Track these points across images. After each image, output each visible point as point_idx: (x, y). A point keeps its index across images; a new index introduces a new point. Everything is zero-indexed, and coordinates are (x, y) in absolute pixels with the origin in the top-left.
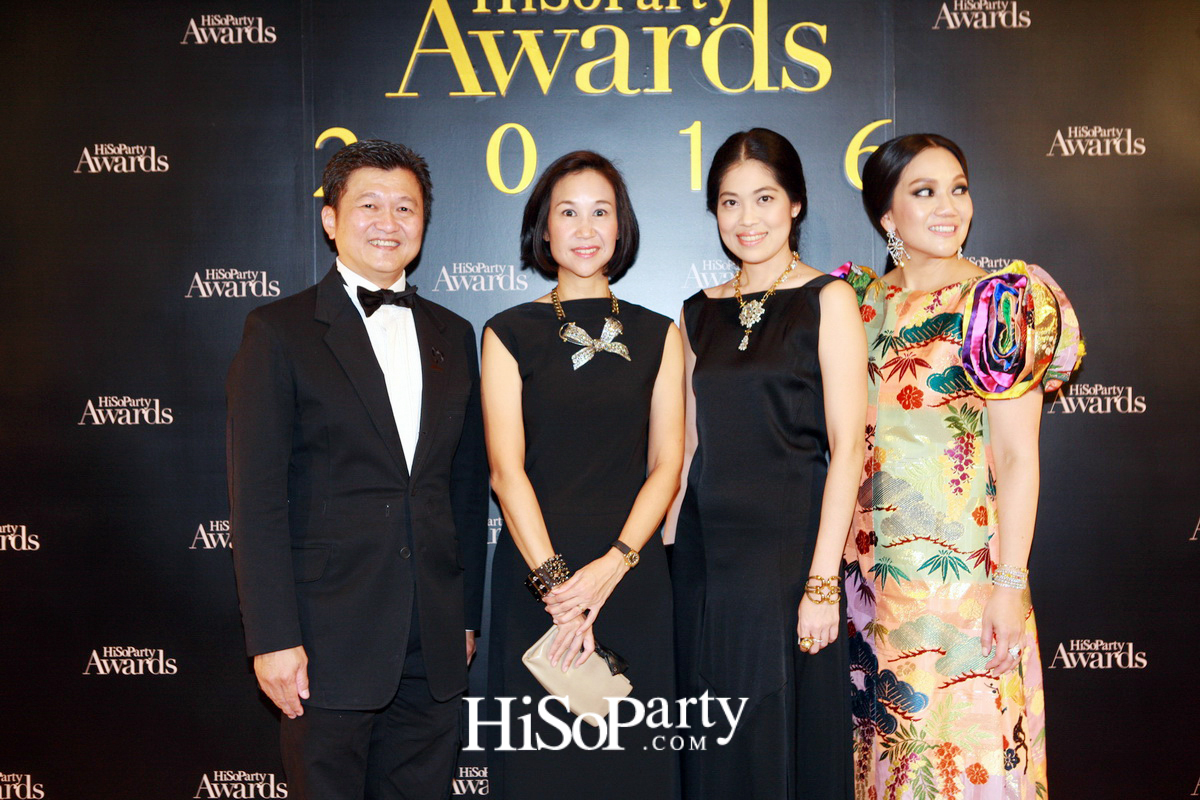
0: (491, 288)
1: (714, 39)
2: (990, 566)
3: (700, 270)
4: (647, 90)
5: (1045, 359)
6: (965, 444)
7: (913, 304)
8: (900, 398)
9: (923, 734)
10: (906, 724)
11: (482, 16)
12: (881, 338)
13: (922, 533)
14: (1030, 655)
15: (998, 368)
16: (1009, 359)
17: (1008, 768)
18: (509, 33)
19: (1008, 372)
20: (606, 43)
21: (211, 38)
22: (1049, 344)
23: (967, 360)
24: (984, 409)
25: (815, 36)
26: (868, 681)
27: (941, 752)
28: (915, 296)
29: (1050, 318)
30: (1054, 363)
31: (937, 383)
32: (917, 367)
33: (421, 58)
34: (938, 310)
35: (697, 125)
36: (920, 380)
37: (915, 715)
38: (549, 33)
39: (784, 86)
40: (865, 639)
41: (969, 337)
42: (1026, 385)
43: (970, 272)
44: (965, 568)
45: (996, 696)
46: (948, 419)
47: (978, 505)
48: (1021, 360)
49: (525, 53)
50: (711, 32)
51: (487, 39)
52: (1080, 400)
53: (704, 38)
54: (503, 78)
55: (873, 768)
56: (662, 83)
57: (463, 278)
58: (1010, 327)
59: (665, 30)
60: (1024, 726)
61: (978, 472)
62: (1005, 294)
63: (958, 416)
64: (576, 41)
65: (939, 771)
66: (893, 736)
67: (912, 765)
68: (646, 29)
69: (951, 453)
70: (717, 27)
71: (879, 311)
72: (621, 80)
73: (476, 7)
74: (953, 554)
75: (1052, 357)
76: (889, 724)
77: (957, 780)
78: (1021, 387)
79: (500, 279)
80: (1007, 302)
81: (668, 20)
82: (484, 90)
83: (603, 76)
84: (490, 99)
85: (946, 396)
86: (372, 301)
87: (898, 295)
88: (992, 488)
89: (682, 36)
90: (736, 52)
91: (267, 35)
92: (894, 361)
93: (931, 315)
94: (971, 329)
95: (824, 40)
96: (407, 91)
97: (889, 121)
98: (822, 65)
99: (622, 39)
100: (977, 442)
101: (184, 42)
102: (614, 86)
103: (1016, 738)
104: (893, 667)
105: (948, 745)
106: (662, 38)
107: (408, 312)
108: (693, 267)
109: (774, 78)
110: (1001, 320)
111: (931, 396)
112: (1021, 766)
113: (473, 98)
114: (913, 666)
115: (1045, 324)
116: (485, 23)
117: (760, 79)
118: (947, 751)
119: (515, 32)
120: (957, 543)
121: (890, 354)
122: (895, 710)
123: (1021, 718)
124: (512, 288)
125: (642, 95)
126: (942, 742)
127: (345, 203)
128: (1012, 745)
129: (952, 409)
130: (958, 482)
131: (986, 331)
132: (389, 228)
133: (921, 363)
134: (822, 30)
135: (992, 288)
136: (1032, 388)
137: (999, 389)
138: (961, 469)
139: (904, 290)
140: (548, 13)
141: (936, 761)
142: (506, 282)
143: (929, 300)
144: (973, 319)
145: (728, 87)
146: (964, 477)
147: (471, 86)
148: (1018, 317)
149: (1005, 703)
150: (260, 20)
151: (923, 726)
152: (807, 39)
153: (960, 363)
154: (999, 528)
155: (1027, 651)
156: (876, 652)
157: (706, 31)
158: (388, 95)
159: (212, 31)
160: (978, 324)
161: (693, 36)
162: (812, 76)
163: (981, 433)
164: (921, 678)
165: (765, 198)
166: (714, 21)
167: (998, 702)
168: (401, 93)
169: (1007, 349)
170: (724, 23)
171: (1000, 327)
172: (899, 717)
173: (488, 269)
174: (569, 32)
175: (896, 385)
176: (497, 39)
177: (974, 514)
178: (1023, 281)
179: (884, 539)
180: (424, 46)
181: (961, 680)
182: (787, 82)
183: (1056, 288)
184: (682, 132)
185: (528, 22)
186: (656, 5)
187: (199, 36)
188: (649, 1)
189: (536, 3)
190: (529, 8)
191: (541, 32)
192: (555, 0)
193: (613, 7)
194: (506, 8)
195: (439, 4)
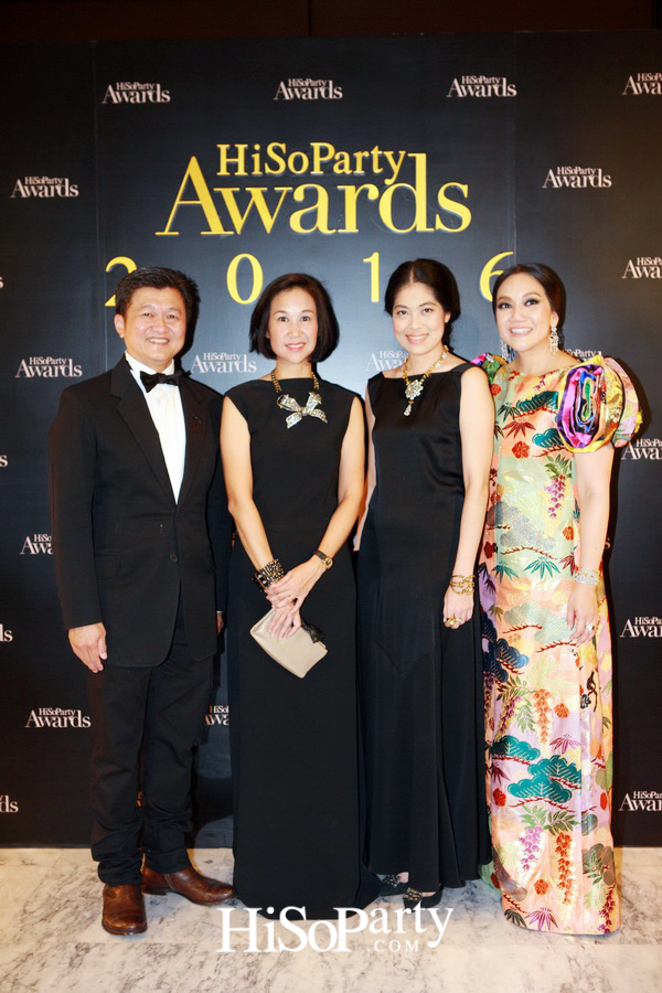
0: (231, 371)
1: (388, 195)
2: (574, 568)
3: (378, 358)
4: (340, 231)
5: (614, 425)
6: (559, 482)
7: (526, 384)
8: (514, 450)
9: (525, 683)
10: (514, 676)
11: (224, 177)
12: (503, 408)
13: (527, 545)
14: (602, 630)
15: (581, 430)
16: (588, 425)
17: (582, 707)
18: (243, 190)
19: (588, 434)
20: (311, 197)
21: (32, 194)
22: (616, 415)
23: (560, 424)
24: (572, 459)
25: (460, 192)
26: (490, 646)
27: (537, 696)
28: (528, 378)
29: (617, 396)
30: (620, 428)
31: (539, 440)
32: (526, 429)
33: (180, 207)
34: (543, 389)
35: (376, 256)
36: (528, 438)
37: (520, 670)
38: (271, 190)
39: (437, 228)
40: (489, 617)
41: (562, 408)
42: (600, 443)
43: (566, 363)
44: (556, 569)
45: (576, 658)
46: (547, 466)
47: (567, 526)
48: (596, 426)
50: (385, 190)
51: (228, 194)
52: (644, 450)
53: (381, 194)
54: (239, 222)
55: (492, 706)
56: (351, 225)
57: (211, 364)
58: (590, 402)
59: (353, 188)
60: (595, 678)
61: (567, 502)
62: (587, 378)
63: (554, 463)
64: (290, 195)
65: (535, 709)
66: (505, 684)
67: (517, 704)
68: (339, 187)
69: (549, 489)
70: (390, 186)
71: (503, 388)
72: (322, 224)
73: (219, 171)
74: (549, 560)
75: (618, 424)
76: (503, 676)
77: (548, 715)
78: (596, 444)
79: (237, 364)
80: (588, 384)
81: (355, 181)
82: (225, 230)
83: (309, 220)
84: (230, 236)
85: (546, 450)
86: (151, 381)
87: (518, 377)
88: (577, 512)
89: (365, 192)
90: (403, 204)
91: (71, 191)
92: (512, 424)
93: (538, 393)
94: (563, 403)
95: (466, 195)
96: (170, 231)
97: (511, 253)
98: (464, 214)
99: (323, 194)
100: (567, 481)
101: (13, 196)
102: (317, 229)
103: (589, 687)
104: (506, 637)
105: (542, 691)
106: (351, 193)
107: (175, 390)
108: (373, 356)
109: (431, 223)
110: (584, 397)
111: (535, 449)
112: (591, 706)
113: (218, 236)
114: (519, 637)
115: (613, 401)
116: (226, 182)
117: (420, 223)
118: (541, 695)
119: (247, 189)
120: (550, 552)
121: (510, 419)
122: (507, 666)
123: (593, 673)
124: (245, 370)
125: (337, 233)
126: (538, 689)
127: (130, 312)
128: (586, 692)
129: (550, 458)
130: (553, 510)
131: (574, 405)
132: (161, 330)
133: (528, 425)
134: (465, 189)
135: (579, 374)
136: (605, 444)
137: (581, 445)
138: (556, 500)
139: (522, 374)
140: (271, 176)
141: (534, 701)
142: (241, 366)
143: (537, 382)
144: (565, 396)
145: (398, 228)
146: (557, 506)
147: (216, 227)
148: (595, 395)
149: (582, 663)
150: (67, 180)
151: (526, 677)
152: (454, 195)
153: (556, 427)
154: (581, 541)
155: (600, 626)
156: (496, 626)
157: (382, 188)
158: (157, 233)
159: (33, 188)
160: (568, 399)
161: (373, 192)
162: (457, 221)
163: (570, 476)
164: (525, 645)
165: (427, 310)
166: (388, 182)
167: (577, 662)
168: (166, 233)
169: (587, 418)
170: (395, 183)
171: (583, 402)
172: (509, 671)
173: (228, 357)
174: (285, 189)
175: (511, 441)
176: (234, 193)
177: (564, 532)
178: (599, 370)
179: (502, 549)
180: (182, 199)
181: (552, 646)
182: (439, 225)
183: (623, 375)
184: (365, 260)
185: (256, 182)
186: (347, 171)
187: (24, 192)
188: (341, 167)
189: (262, 169)
190: (257, 172)
191: (265, 189)
192: (275, 166)
193: (317, 171)
194: (241, 172)
195: (194, 169)
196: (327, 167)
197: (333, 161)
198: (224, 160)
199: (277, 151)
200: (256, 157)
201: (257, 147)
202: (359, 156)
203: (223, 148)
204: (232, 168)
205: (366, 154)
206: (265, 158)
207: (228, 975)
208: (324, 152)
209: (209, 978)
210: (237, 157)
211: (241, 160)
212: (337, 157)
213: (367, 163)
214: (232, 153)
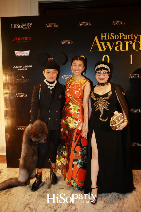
4: (125, 50)
18: (106, 42)
21: (64, 43)
35: (132, 55)
49: (108, 45)
51: (103, 43)
59: (127, 42)
70: (135, 41)
91: (72, 43)
101: (61, 44)
116: (102, 41)
125: (124, 51)
147: (100, 50)
150: (71, 41)
159: (65, 42)
168: (91, 51)
170: (136, 41)
174: (114, 42)
176: (104, 43)
184: (129, 56)
185: (108, 41)
186: (126, 38)
187: (63, 43)
188: (125, 38)
189: (110, 38)
190: (109, 39)
191: (110, 42)
192: (112, 38)
193: (120, 38)
194: (105, 39)
195: (96, 38)
196: (122, 38)
197: (123, 37)
198: (102, 37)
199: (112, 35)
200: (108, 36)
201: (109, 34)
202: (129, 36)
203: (102, 34)
204: (104, 38)
205: (130, 35)
206: (110, 36)
207: (114, 198)
208: (122, 35)
209: (111, 198)
210: (105, 36)
211: (105, 37)
212: (124, 36)
213: (130, 37)
214: (104, 35)
